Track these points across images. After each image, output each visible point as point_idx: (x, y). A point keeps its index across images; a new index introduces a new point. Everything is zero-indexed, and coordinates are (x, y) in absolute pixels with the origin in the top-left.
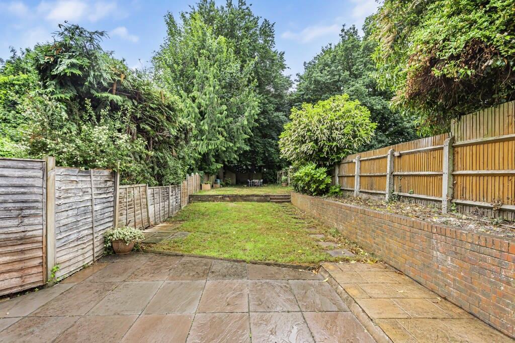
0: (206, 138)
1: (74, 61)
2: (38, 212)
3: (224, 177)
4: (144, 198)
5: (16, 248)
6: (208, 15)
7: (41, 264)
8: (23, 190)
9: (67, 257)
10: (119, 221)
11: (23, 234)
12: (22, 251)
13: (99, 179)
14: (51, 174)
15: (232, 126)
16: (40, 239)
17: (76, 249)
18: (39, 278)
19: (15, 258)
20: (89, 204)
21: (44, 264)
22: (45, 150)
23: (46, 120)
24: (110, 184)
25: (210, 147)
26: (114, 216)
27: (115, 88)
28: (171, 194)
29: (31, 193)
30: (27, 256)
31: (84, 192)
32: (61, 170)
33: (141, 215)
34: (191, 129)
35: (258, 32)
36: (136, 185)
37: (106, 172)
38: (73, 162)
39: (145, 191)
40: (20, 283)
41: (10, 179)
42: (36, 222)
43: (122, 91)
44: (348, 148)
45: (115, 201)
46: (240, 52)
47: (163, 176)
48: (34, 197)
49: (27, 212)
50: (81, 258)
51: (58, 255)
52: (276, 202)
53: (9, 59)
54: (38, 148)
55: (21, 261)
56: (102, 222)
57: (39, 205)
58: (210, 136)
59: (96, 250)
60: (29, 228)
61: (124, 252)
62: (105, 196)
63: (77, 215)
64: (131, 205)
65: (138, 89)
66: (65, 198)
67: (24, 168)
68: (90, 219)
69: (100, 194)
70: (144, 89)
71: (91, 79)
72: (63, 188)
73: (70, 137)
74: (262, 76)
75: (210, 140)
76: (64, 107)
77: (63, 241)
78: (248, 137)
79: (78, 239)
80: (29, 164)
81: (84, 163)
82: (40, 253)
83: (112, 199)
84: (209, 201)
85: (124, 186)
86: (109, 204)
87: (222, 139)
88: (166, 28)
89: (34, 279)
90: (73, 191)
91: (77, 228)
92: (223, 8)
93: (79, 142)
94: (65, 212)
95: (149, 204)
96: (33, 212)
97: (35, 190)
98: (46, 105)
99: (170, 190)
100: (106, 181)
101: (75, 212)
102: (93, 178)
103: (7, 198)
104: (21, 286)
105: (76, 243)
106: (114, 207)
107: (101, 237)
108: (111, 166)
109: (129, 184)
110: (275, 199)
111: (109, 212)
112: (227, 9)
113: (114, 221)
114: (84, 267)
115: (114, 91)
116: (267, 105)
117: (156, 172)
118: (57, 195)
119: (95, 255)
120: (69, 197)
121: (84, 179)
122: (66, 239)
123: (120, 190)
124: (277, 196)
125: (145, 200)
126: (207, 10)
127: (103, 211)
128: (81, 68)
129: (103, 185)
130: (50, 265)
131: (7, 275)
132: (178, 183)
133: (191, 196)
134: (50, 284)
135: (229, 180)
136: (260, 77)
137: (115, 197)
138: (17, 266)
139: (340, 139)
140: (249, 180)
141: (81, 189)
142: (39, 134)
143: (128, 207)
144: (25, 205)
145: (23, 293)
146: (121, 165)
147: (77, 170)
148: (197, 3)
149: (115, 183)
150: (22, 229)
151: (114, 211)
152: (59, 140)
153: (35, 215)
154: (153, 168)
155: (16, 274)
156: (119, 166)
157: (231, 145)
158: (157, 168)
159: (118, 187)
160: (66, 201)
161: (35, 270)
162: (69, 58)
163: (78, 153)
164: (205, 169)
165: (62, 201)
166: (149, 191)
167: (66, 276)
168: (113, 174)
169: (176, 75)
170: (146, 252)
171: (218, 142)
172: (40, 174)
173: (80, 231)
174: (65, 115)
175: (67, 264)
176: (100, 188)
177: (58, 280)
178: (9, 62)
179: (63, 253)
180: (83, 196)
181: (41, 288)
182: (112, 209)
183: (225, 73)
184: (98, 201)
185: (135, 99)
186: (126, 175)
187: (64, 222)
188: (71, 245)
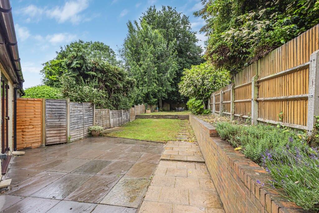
0: (147, 85)
1: (77, 62)
2: (65, 117)
3: (163, 106)
4: (108, 115)
5: (58, 129)
6: (152, 17)
7: (65, 135)
8: (60, 110)
9: (74, 134)
10: (95, 124)
11: (60, 124)
12: (60, 130)
13: (86, 106)
14: (69, 104)
15: (162, 78)
16: (65, 126)
17: (77, 132)
18: (65, 140)
19: (58, 132)
20: (82, 116)
21: (66, 135)
22: (68, 96)
23: (68, 85)
24: (91, 108)
25: (149, 90)
26: (93, 122)
27: (94, 69)
28: (123, 114)
29: (63, 111)
30: (61, 132)
31: (80, 111)
32: (72, 103)
33: (106, 122)
34: (134, 82)
35: (181, 22)
36: (103, 109)
37: (89, 104)
38: (77, 100)
39: (109, 112)
40: (59, 141)
41: (56, 106)
42: (64, 120)
43: (96, 70)
44: (212, 89)
45: (93, 115)
46: (169, 36)
47: (118, 105)
48: (63, 112)
49: (61, 117)
50: (79, 135)
51: (71, 133)
52: (181, 119)
53: (60, 52)
54: (66, 95)
55: (60, 133)
56: (88, 123)
57: (65, 115)
58: (149, 84)
59: (85, 134)
60: (62, 123)
61: (95, 135)
62: (89, 113)
63: (77, 119)
64: (101, 117)
65: (103, 69)
66: (73, 113)
67: (60, 102)
68: (83, 122)
69: (87, 112)
70: (106, 69)
71: (84, 67)
72: (73, 109)
73: (76, 90)
74: (183, 47)
75: (149, 86)
76: (74, 79)
77: (72, 128)
78: (170, 83)
79: (78, 128)
80: (62, 101)
81: (80, 100)
82: (65, 131)
83: (92, 115)
84: (145, 118)
85: (98, 110)
86: (91, 117)
87: (155, 85)
88: (128, 29)
89: (63, 140)
90: (76, 111)
91: (77, 124)
92: (160, 12)
93: (79, 92)
94: (73, 118)
95: (110, 118)
96: (63, 117)
97: (64, 110)
98: (69, 79)
99: (123, 112)
100: (89, 107)
101: (77, 118)
102: (84, 106)
103: (56, 112)
104: (60, 142)
105: (77, 130)
106: (93, 118)
107: (87, 129)
108: (91, 101)
109: (100, 109)
110: (181, 117)
111: (90, 120)
112: (163, 12)
113: (93, 123)
114: (80, 139)
115: (94, 70)
116: (186, 64)
117: (114, 104)
118: (71, 112)
119: (85, 136)
120: (74, 113)
121: (80, 106)
122: (74, 128)
123: (96, 111)
124: (183, 116)
125: (108, 116)
126: (152, 14)
127: (88, 119)
128: (80, 64)
129: (88, 109)
130: (68, 136)
131: (55, 137)
132: (127, 109)
133: (137, 116)
134: (68, 142)
135: (165, 108)
136: (181, 48)
137: (93, 114)
138: (59, 135)
139: (208, 84)
140: (176, 108)
141: (79, 110)
142: (66, 90)
143: (99, 118)
144: (61, 115)
145: (60, 144)
146: (96, 101)
147: (78, 103)
148: (146, 11)
149: (93, 108)
150: (60, 123)
151: (93, 119)
152: (73, 92)
153: (64, 118)
154: (113, 102)
155: (58, 137)
156: (95, 101)
157: (161, 89)
158: (115, 102)
159: (95, 110)
160: (74, 114)
161: (64, 137)
162: (76, 61)
163: (79, 96)
164: (148, 102)
165: (72, 114)
166: (111, 112)
167: (74, 141)
168: (93, 104)
169: (133, 53)
170: (104, 136)
171: (153, 87)
172: (65, 104)
173: (78, 126)
174: (74, 82)
175: (74, 136)
176: (87, 110)
177: (71, 141)
178: (60, 53)
179: (73, 132)
180: (80, 112)
181: (65, 143)
182: (92, 119)
183: (158, 50)
184: (86, 115)
185: (103, 73)
186: (99, 105)
187: (73, 121)
188: (76, 130)
